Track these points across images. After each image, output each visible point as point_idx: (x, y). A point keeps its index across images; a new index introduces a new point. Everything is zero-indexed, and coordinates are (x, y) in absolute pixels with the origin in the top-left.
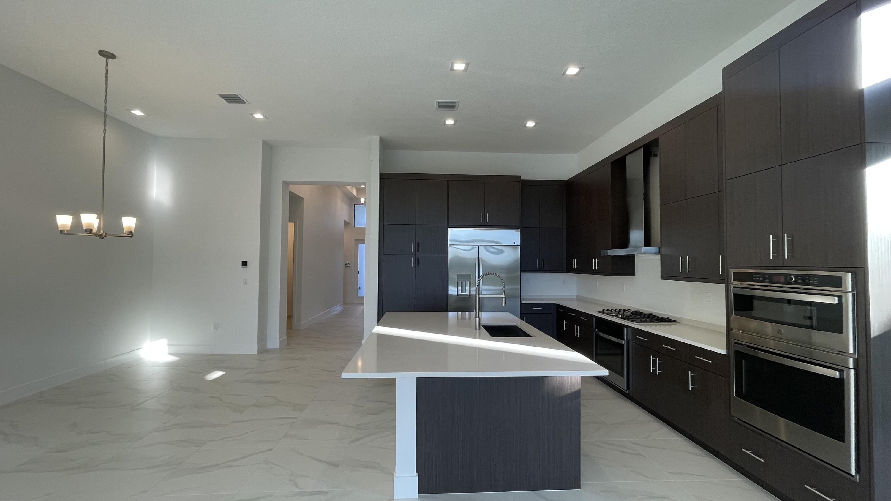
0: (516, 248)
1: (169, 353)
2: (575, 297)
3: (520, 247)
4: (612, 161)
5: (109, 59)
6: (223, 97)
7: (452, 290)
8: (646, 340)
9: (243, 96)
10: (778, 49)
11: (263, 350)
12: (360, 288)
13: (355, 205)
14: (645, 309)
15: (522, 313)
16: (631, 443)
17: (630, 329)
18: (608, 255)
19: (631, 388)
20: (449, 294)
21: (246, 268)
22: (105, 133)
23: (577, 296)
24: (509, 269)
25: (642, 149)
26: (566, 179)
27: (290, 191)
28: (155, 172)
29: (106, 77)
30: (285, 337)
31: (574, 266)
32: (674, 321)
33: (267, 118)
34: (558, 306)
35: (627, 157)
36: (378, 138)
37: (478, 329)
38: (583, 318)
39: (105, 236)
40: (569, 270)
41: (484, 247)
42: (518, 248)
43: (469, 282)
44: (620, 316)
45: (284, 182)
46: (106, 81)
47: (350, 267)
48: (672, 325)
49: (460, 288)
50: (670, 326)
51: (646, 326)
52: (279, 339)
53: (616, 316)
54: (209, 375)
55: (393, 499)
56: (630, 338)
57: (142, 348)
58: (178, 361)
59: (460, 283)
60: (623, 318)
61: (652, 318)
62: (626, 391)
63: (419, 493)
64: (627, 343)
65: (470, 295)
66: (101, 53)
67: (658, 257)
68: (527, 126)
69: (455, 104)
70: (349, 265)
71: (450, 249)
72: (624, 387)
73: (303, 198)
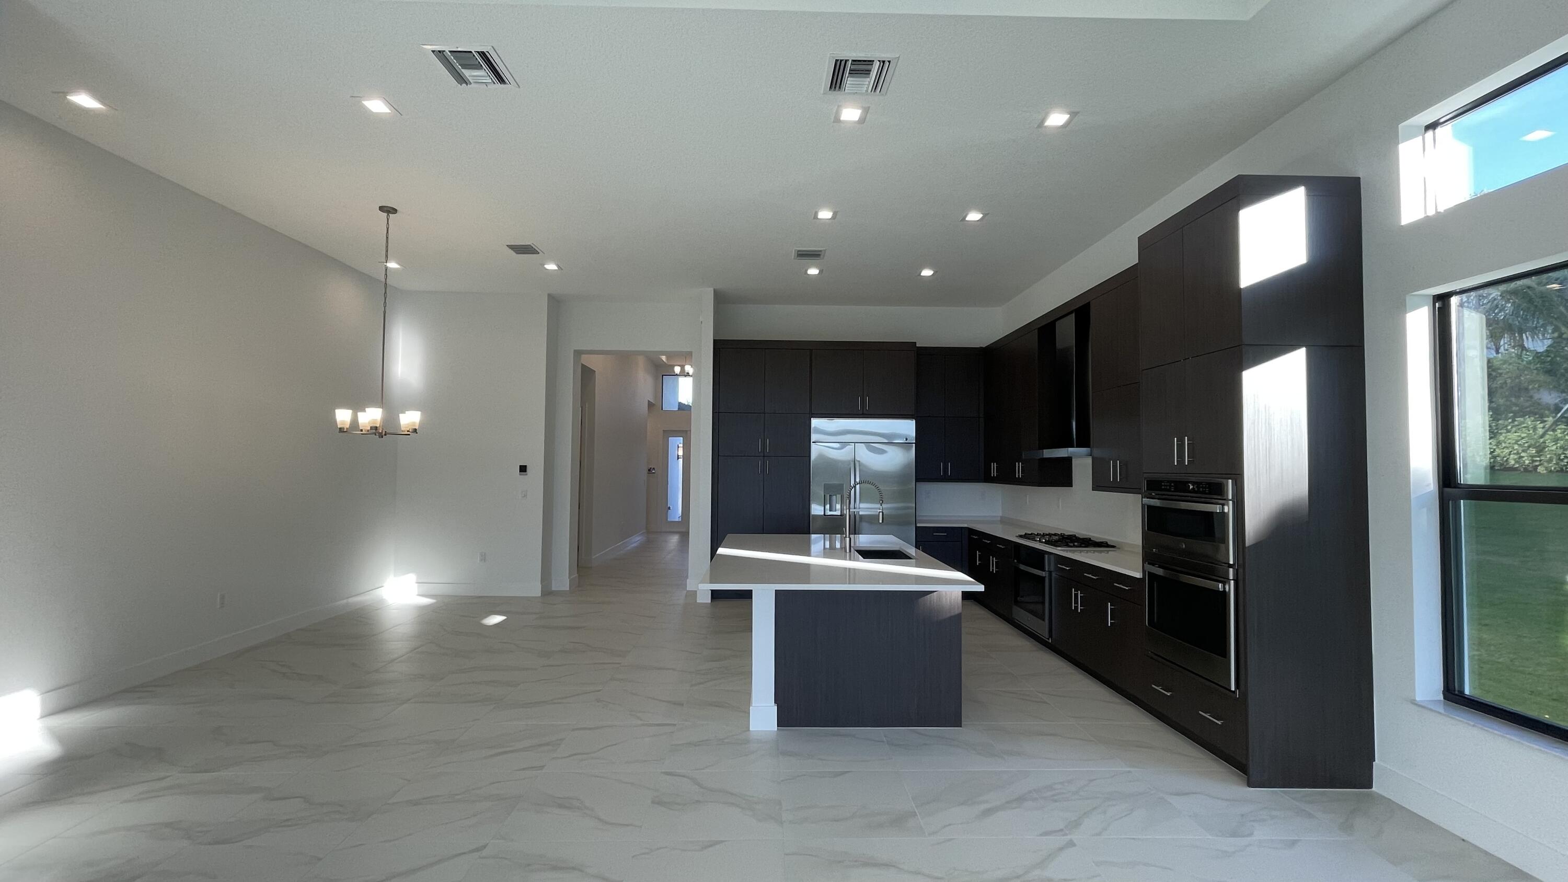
0: (909, 449)
1: (420, 594)
2: (999, 519)
3: (914, 445)
4: (1039, 326)
5: (390, 215)
6: (511, 247)
7: (816, 509)
8: (1068, 568)
9: (537, 244)
10: (1181, 229)
11: (547, 592)
12: (669, 508)
13: (663, 376)
14: (1082, 531)
15: (918, 540)
16: (1037, 692)
17: (1052, 557)
18: (1044, 457)
19: (1054, 637)
20: (813, 514)
21: (526, 475)
22: (385, 307)
23: (1001, 517)
24: (899, 477)
25: (1074, 314)
26: (984, 346)
27: (582, 365)
28: (401, 340)
29: (387, 238)
30: (575, 576)
31: (994, 473)
32: (1113, 547)
33: (562, 269)
34: (971, 531)
35: (1057, 323)
36: (712, 289)
37: (848, 551)
38: (1001, 546)
39: (385, 435)
40: (988, 479)
41: (866, 446)
42: (912, 446)
43: (841, 496)
44: (1044, 541)
45: (575, 351)
46: (387, 242)
47: (655, 474)
48: (1110, 552)
49: (828, 507)
50: (1108, 553)
51: (1074, 552)
52: (569, 578)
53: (1040, 541)
54: (487, 619)
55: (749, 730)
56: (1052, 569)
57: (383, 586)
58: (435, 603)
59: (827, 500)
60: (1047, 542)
61: (1086, 543)
62: (1049, 639)
63: (778, 726)
64: (1049, 576)
65: (842, 514)
66: (382, 209)
67: (1089, 461)
68: (921, 275)
69: (820, 253)
70: (654, 471)
71: (814, 447)
72: (1044, 634)
73: (595, 371)
